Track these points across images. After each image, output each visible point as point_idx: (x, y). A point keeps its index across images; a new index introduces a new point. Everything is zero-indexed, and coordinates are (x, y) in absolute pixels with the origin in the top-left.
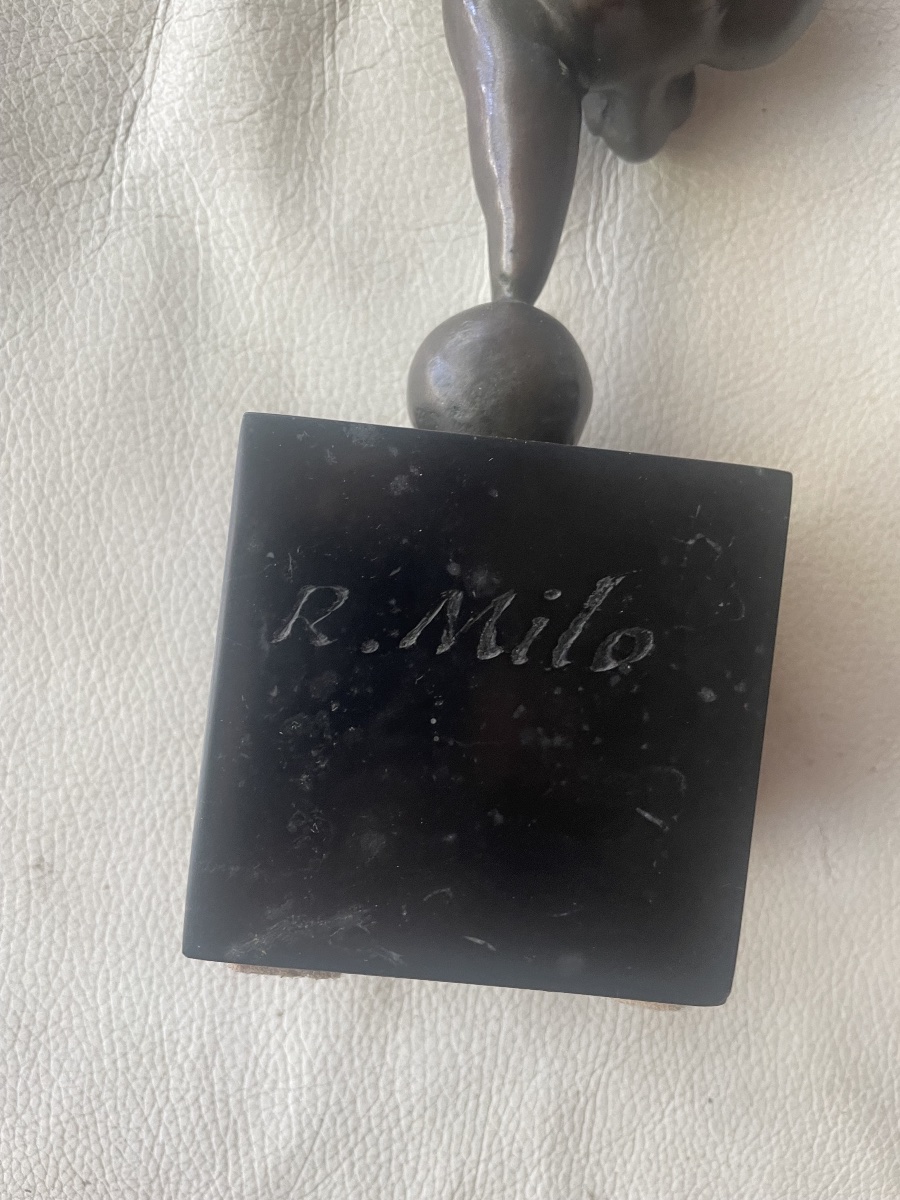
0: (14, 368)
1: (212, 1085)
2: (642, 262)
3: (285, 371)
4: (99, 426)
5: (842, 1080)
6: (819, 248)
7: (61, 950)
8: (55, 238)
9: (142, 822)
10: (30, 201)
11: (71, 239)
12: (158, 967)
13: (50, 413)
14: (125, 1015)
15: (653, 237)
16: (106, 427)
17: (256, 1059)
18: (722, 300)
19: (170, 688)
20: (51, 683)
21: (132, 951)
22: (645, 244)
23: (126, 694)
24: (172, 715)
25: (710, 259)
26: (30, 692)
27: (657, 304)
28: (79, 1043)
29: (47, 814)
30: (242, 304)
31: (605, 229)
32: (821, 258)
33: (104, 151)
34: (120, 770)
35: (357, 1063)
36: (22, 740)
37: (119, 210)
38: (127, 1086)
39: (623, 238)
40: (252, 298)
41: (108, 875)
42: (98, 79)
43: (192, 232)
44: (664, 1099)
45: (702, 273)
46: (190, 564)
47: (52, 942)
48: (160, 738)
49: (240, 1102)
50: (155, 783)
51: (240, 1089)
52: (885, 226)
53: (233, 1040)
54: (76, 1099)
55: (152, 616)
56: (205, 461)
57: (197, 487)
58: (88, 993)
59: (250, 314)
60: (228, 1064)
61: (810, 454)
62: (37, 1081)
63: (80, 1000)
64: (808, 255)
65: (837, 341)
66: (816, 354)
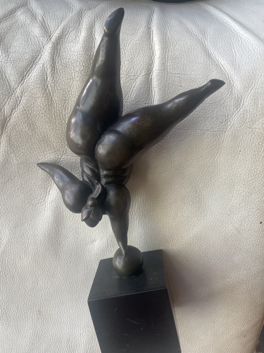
1: (69, 345)
2: (141, 213)
3: (77, 231)
6: (172, 212)
7: (43, 324)
8: (36, 212)
9: (56, 304)
10: (32, 206)
11: (39, 212)
12: (59, 327)
14: (55, 334)
15: (142, 209)
17: (77, 341)
18: (155, 220)
19: (59, 284)
20: (39, 283)
21: (55, 324)
22: (141, 210)
23: (51, 285)
24: (60, 288)
25: (153, 213)
26: (35, 284)
27: (144, 220)
28: (47, 338)
29: (40, 303)
30: (69, 221)
31: (134, 208)
32: (173, 214)
33: (45, 197)
34: (51, 296)
35: (93, 341)
36: (35, 292)
37: (47, 207)
38: (55, 345)
39: (137, 209)
40: (71, 220)
41: (50, 312)
42: (43, 186)
43: (60, 210)
45: (152, 215)
46: (61, 264)
47: (42, 323)
48: (58, 291)
49: (74, 347)
50: (57, 298)
51: (74, 345)
52: (184, 209)
53: (73, 338)
54: (47, 346)
55: (55, 273)
56: (63, 247)
57: (62, 251)
58: (48, 331)
59: (71, 222)
60: (72, 341)
61: (171, 245)
62: (40, 344)
63: (47, 332)
64: (170, 213)
65: (176, 227)
66: (172, 229)
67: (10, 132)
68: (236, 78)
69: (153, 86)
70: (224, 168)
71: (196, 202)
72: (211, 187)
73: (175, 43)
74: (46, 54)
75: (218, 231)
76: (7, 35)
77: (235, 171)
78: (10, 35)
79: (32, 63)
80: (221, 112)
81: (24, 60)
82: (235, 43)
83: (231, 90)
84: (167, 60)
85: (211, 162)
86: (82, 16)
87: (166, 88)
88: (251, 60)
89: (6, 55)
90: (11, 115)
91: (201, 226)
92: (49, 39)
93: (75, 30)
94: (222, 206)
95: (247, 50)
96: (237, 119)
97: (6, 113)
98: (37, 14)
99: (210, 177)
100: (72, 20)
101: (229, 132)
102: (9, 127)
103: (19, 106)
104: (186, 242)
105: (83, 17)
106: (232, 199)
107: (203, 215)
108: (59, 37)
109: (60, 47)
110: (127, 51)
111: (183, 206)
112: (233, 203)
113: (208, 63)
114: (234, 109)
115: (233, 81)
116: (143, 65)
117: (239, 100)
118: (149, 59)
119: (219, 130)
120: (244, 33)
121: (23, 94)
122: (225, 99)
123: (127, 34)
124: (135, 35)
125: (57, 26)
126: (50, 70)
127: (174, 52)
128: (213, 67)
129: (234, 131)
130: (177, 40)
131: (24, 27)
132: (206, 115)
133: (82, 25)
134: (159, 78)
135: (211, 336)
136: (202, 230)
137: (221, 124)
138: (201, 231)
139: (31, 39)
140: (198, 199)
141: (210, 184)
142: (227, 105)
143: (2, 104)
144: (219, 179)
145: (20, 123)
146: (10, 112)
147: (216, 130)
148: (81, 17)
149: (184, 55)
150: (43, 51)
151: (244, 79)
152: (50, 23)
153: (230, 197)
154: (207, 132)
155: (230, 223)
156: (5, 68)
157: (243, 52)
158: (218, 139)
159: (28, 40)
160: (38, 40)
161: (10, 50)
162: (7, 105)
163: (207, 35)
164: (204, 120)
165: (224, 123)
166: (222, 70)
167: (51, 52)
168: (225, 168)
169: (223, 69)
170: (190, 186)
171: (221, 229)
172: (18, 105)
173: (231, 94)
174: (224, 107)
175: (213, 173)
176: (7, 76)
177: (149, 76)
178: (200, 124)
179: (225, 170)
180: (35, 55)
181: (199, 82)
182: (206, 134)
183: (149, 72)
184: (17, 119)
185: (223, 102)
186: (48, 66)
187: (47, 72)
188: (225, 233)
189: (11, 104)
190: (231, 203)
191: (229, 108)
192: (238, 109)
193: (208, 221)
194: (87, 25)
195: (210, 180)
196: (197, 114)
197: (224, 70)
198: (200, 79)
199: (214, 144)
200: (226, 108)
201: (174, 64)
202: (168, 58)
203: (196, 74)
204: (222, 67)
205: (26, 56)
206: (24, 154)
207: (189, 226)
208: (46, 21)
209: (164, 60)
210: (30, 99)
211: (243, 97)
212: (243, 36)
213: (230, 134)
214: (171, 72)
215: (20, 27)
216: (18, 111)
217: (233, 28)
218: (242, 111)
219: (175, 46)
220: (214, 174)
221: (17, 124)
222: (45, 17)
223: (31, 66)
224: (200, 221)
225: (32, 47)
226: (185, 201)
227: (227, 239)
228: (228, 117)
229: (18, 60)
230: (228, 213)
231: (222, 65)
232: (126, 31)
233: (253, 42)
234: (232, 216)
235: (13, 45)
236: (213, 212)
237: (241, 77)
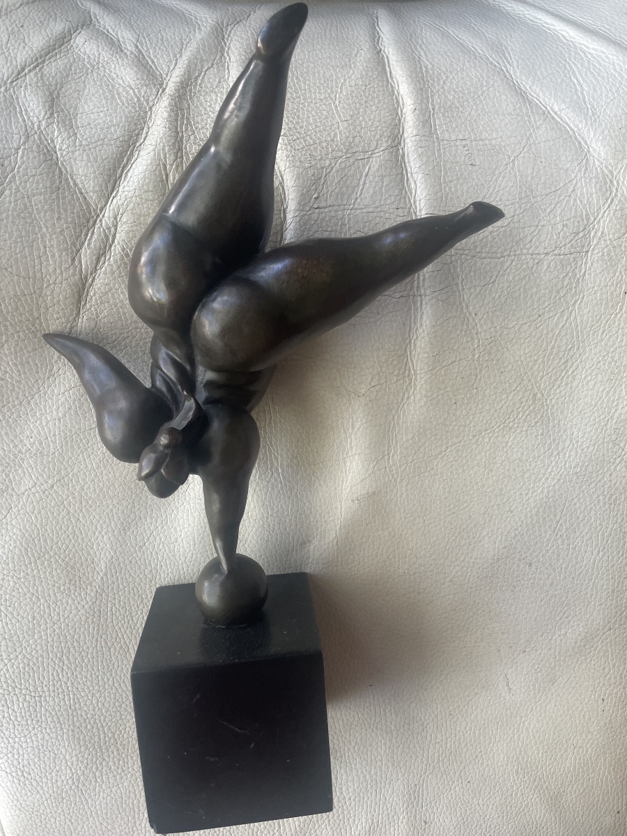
0: (158, 541)
2: (410, 467)
4: (194, 558)
5: (521, 769)
6: (483, 454)
13: (174, 556)
15: (413, 457)
16: (197, 558)
18: (445, 478)
22: (410, 460)
25: (438, 462)
27: (418, 482)
31: (393, 456)
32: (484, 458)
39: (401, 459)
44: (450, 783)
45: (435, 468)
52: (510, 444)
61: (488, 534)
64: (478, 457)
65: (494, 490)
66: (486, 495)
67: (96, 310)
68: (592, 136)
69: (409, 170)
70: (593, 335)
71: (536, 423)
72: (567, 384)
73: (444, 77)
74: (158, 122)
75: (593, 485)
76: (63, 89)
77: (619, 340)
78: (71, 87)
79: (131, 147)
80: (571, 209)
81: (112, 142)
82: (574, 64)
83: (584, 161)
84: (433, 114)
85: (563, 327)
86: (224, 36)
87: (441, 171)
88: (619, 95)
89: (69, 133)
90: (96, 270)
91: (553, 479)
92: (160, 91)
93: (215, 66)
94: (597, 426)
95: (605, 75)
96: (609, 222)
97: (83, 267)
98: (121, 39)
99: (563, 361)
100: (203, 45)
101: (596, 252)
102: (93, 298)
103: (113, 248)
104: (522, 522)
105: (227, 39)
106: (617, 405)
107: (555, 453)
108: (182, 82)
109: (189, 105)
110: (340, 102)
111: (507, 436)
112: (621, 414)
113: (524, 110)
114: (598, 200)
115: (586, 142)
116: (380, 127)
117: (608, 180)
118: (392, 115)
119: (572, 250)
120: (590, 41)
121: (118, 219)
122: (577, 183)
123: (332, 66)
124: (350, 68)
125: (174, 62)
126: (172, 158)
127: (446, 97)
128: (537, 119)
129: (605, 250)
130: (447, 70)
131: (98, 68)
132: (539, 221)
133: (228, 55)
134: (422, 153)
135: (599, 733)
136: (557, 487)
137: (576, 238)
138: (555, 491)
139: (118, 94)
140: (539, 417)
141: (563, 377)
142: (582, 194)
143: (75, 247)
144: (583, 363)
145: (117, 286)
146: (95, 262)
147: (567, 251)
148: (223, 39)
149: (467, 100)
150: (150, 117)
151: (610, 136)
152: (155, 57)
153: (613, 402)
154: (546, 258)
155: (617, 461)
156: (70, 163)
157: (596, 79)
158: (574, 270)
159: (113, 96)
160: (135, 94)
161: (76, 122)
162: (85, 249)
163: (509, 54)
164: (536, 232)
165: (581, 235)
166: (557, 122)
167: (170, 116)
168: (596, 336)
169: (559, 120)
170: (518, 389)
171: (600, 477)
172: (111, 246)
173: (586, 169)
174: (575, 200)
175: (570, 350)
176: (78, 181)
177: (399, 150)
178: (528, 241)
179: (596, 341)
180: (136, 130)
181: (513, 152)
182: (546, 262)
183: (396, 142)
184: (111, 278)
185: (572, 188)
186: (167, 149)
187: (166, 161)
188: (610, 487)
189: (95, 246)
190: (617, 415)
191: (588, 200)
192: (607, 199)
193: (567, 465)
194: (240, 54)
195: (563, 367)
196: (519, 222)
197: (561, 122)
198: (513, 146)
199: (565, 283)
200: (581, 201)
201: (451, 121)
202: (433, 109)
203: (501, 137)
204: (556, 117)
205: (116, 131)
206: (131, 358)
207: (524, 483)
208: (146, 51)
209: (427, 114)
210: (134, 228)
211: (615, 173)
212: (588, 48)
213: (598, 257)
214: (447, 136)
215: (90, 71)
216: (112, 259)
217: (563, 36)
218: (617, 203)
219: (444, 83)
220: (571, 353)
221: (110, 290)
222: (142, 45)
223: (130, 155)
224: (549, 466)
225: (124, 110)
226: (511, 424)
227: (615, 500)
228: (588, 219)
229: (99, 143)
230: (612, 439)
231: (556, 113)
232: (328, 60)
233: (615, 57)
234: (622, 445)
235: (80, 111)
236: (577, 442)
237: (603, 132)
